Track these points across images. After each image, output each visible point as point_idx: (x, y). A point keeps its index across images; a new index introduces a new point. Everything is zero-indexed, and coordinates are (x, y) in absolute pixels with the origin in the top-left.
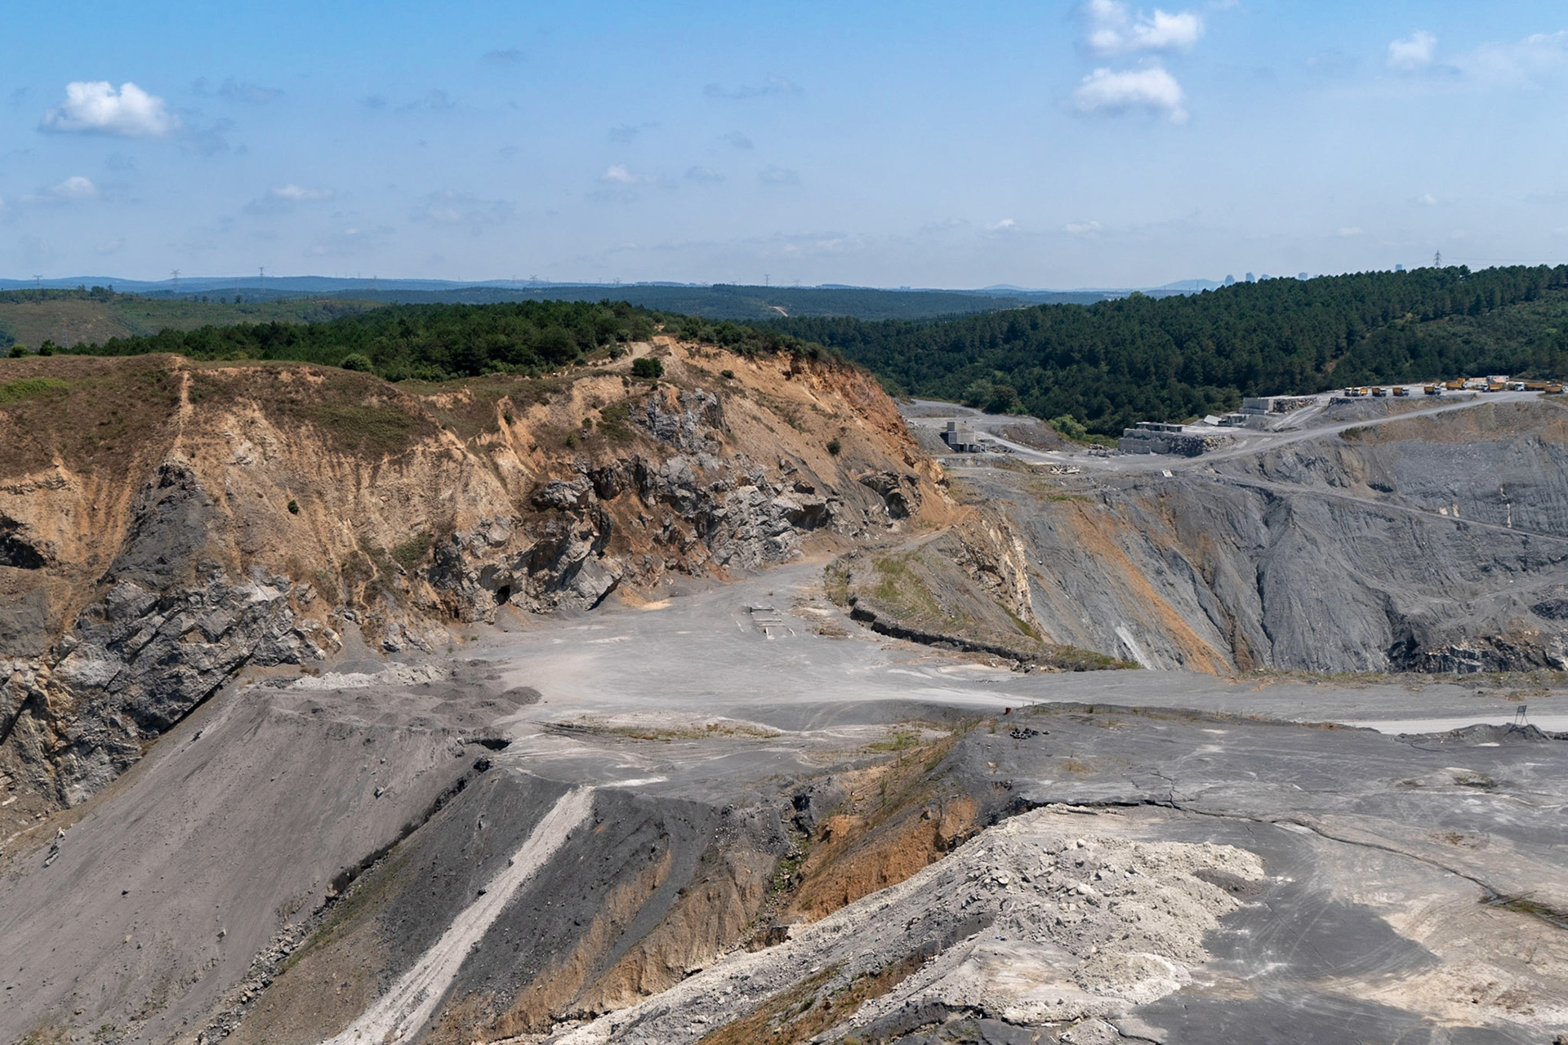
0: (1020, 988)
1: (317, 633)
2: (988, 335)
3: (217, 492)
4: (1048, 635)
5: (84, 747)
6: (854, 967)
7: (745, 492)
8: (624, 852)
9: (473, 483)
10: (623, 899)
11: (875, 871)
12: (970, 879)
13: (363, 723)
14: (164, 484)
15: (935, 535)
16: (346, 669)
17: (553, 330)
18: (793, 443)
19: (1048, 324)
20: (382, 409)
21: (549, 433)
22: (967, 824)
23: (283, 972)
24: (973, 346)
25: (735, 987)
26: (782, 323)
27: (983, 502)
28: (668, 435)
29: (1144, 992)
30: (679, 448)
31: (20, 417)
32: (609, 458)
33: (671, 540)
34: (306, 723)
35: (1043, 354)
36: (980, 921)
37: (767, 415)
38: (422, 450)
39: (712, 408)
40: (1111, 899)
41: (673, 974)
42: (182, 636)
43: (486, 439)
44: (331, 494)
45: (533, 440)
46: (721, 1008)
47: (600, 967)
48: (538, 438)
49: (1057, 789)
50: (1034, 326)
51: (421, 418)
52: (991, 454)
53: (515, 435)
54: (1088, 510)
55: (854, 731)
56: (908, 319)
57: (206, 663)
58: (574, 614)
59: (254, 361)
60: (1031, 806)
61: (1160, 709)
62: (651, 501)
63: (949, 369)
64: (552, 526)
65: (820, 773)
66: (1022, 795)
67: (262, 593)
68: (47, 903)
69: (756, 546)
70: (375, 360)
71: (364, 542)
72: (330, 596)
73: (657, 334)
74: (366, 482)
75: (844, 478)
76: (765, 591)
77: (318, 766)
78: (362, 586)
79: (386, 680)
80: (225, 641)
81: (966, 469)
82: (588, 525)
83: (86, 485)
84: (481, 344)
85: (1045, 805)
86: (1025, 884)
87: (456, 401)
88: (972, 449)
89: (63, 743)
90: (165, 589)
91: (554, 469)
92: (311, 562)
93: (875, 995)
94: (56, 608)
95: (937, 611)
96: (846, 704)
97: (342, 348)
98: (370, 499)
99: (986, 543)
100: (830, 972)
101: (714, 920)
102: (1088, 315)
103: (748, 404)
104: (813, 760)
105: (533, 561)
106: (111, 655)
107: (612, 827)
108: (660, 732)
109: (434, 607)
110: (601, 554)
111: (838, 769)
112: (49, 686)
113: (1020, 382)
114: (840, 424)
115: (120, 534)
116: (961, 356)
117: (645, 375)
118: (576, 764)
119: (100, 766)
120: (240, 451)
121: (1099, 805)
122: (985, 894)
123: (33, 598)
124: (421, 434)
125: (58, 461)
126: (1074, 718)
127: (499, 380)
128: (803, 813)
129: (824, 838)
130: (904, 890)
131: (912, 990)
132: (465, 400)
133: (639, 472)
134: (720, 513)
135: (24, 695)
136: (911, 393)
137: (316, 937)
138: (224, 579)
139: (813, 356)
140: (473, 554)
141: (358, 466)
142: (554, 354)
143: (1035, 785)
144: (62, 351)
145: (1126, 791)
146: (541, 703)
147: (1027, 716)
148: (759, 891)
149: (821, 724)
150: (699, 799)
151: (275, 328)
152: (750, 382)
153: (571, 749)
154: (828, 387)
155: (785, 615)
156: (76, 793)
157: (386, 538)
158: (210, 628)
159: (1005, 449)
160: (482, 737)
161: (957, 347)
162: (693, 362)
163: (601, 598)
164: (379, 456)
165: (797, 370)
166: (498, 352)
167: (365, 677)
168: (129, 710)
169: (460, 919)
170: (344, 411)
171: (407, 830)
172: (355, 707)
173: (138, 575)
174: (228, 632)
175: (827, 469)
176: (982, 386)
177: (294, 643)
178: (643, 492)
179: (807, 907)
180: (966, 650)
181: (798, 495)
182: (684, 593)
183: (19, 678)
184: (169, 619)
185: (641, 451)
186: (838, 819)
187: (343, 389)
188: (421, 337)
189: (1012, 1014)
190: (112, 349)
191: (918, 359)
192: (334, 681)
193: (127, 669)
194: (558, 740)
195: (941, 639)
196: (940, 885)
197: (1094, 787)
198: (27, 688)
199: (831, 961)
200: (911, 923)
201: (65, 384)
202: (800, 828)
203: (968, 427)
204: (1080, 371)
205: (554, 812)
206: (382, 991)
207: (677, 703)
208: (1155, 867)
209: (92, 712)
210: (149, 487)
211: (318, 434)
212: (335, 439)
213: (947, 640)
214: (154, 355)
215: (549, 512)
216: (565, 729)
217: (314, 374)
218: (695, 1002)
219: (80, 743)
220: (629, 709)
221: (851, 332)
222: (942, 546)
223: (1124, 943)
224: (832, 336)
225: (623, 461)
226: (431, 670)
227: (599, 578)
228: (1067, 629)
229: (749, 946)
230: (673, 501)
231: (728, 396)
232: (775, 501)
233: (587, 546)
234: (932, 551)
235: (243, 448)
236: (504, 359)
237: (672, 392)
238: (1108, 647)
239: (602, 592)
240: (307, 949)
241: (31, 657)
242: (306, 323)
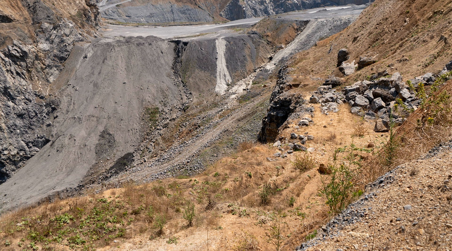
5: (50, 67)
42: (62, 36)
67: (70, 25)
80: (70, 37)
89: (45, 66)
90: (54, 24)
106: (48, 42)
112: (38, 51)
119: (55, 71)
135: (35, 54)
138: (64, 21)
156: (51, 79)
158: (66, 33)
168: (56, 56)
174: (69, 34)
183: (32, 50)
184: (57, 31)
193: (52, 46)
198: (35, 52)
209: (49, 57)
219: (48, 66)
241: (31, 44)
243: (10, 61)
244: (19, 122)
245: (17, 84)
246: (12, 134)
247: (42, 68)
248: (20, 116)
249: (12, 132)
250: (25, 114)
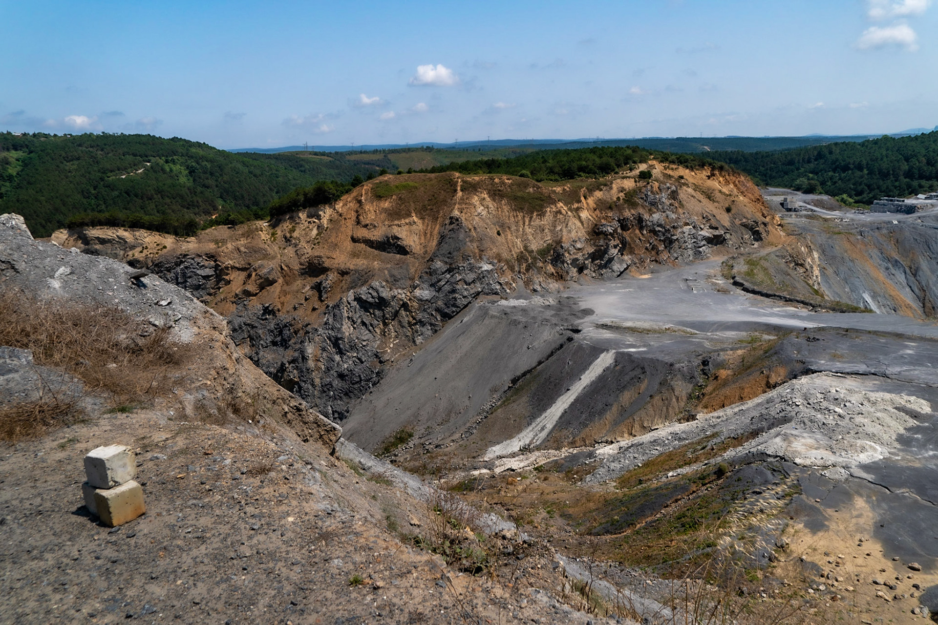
0: (803, 450)
1: (507, 283)
2: (807, 157)
3: (470, 227)
4: (828, 296)
5: (422, 323)
6: (726, 434)
7: (686, 229)
8: (627, 378)
9: (570, 224)
10: (626, 397)
11: (737, 394)
12: (782, 401)
13: (524, 320)
14: (451, 223)
15: (775, 249)
16: (518, 298)
17: (605, 159)
18: (709, 207)
19: (838, 151)
20: (534, 193)
21: (602, 203)
22: (782, 378)
23: (492, 413)
24: (799, 162)
25: (672, 437)
26: (707, 154)
27: (799, 235)
28: (653, 204)
29: (864, 458)
30: (658, 209)
31: (400, 198)
32: (628, 214)
33: (653, 249)
34: (502, 318)
35: (834, 166)
36: (786, 420)
37: (698, 195)
38: (549, 210)
39: (673, 192)
40: (851, 416)
41: (646, 429)
42: (457, 283)
43: (576, 205)
44: (513, 228)
45: (595, 206)
46: (666, 445)
47: (616, 423)
48: (597, 205)
49: (827, 365)
50: (831, 153)
51: (549, 196)
52: (805, 212)
53: (587, 204)
54: (852, 239)
55: (731, 334)
56: (767, 151)
57: (465, 293)
58: (610, 279)
59: (485, 174)
60: (814, 372)
61: (883, 332)
62: (645, 232)
63: (786, 173)
64: (602, 242)
65: (715, 351)
66: (810, 367)
67: (486, 267)
68: (409, 380)
69: (690, 252)
70: (532, 173)
71: (526, 247)
72: (512, 269)
73: (650, 160)
74: (527, 223)
75: (732, 223)
76: (693, 272)
77: (506, 335)
78: (524, 265)
79: (533, 303)
80: (472, 285)
81: (792, 219)
82: (617, 242)
83: (423, 223)
84: (575, 165)
85: (821, 372)
86: (808, 406)
87: (564, 190)
88: (795, 210)
89: (414, 321)
90: (451, 264)
91: (603, 218)
92: (505, 255)
93: (735, 446)
94: (412, 270)
95: (773, 283)
96: (728, 322)
97: (519, 168)
98: (528, 230)
99: (799, 253)
100: (714, 435)
101: (665, 409)
102: (859, 147)
103: (690, 190)
104: (712, 345)
105: (593, 257)
106: (432, 289)
107: (623, 367)
108: (644, 330)
109: (553, 274)
110: (622, 254)
111: (723, 350)
112: (410, 299)
113: (821, 179)
114: (732, 199)
115: (435, 243)
116: (793, 167)
117: (644, 178)
118: (608, 341)
119: (427, 330)
120: (479, 210)
121: (848, 373)
122: (789, 408)
123: (405, 267)
124: (549, 204)
125: (413, 214)
126: (838, 334)
127: (582, 181)
128: (706, 368)
129: (715, 379)
130: (750, 404)
131: (751, 446)
132: (568, 189)
133: (640, 220)
134: (675, 237)
135: (401, 303)
136: (767, 185)
137: (504, 401)
138: (472, 261)
139: (721, 169)
140: (569, 253)
141: (524, 216)
142: (606, 169)
143: (816, 363)
144: (415, 172)
145: (862, 368)
146: (595, 315)
147: (814, 332)
148: (685, 399)
149: (716, 330)
150: (660, 359)
151: (493, 160)
152: (691, 180)
153: (607, 335)
154: (727, 182)
155: (702, 283)
156: (419, 340)
157: (534, 246)
158: (467, 280)
159: (812, 210)
160: (570, 327)
161: (791, 163)
162: (666, 172)
163: (621, 273)
164: (532, 213)
165: (713, 175)
166: (582, 169)
167: (525, 301)
168: (438, 310)
169: (559, 399)
170: (519, 194)
171: (540, 363)
172: (521, 313)
173: (441, 258)
174: (473, 282)
175: (725, 219)
176: (803, 181)
177: (498, 287)
178: (641, 228)
179: (706, 407)
180: (786, 301)
181: (710, 230)
182: (657, 272)
183: (400, 296)
184: (452, 276)
185: (641, 211)
186: (722, 371)
187: (519, 185)
188: (551, 163)
189: (798, 461)
190: (433, 171)
191: (771, 169)
192: (513, 302)
193: (437, 294)
194: (601, 330)
195: (775, 295)
196: (768, 403)
197: (846, 365)
198: (402, 300)
199: (715, 430)
200: (753, 418)
201: (416, 185)
202: (705, 374)
203: (794, 200)
204: (853, 173)
205: (599, 360)
206: (529, 424)
207: (652, 318)
208: (874, 403)
209: (425, 310)
210: (446, 224)
211: (509, 204)
212: (515, 205)
213: (778, 296)
214: (448, 173)
215: (601, 236)
216: (605, 326)
217: (508, 179)
218: (655, 441)
219: (420, 322)
220: (632, 320)
221: (740, 157)
222: (778, 254)
223: (855, 436)
224: (730, 159)
225: (633, 215)
226: (551, 300)
227: (621, 264)
228: (837, 294)
229: (679, 421)
230: (655, 232)
231: (681, 187)
232: (700, 233)
233: (617, 250)
234: (773, 256)
235: (480, 209)
236: (584, 172)
237: (656, 185)
238: (858, 302)
239: (622, 270)
240: (501, 405)
241: (404, 289)
242: (505, 159)
243: (358, 306)
244: (336, 383)
245: (354, 337)
246: (324, 395)
247: (409, 323)
248: (341, 376)
249: (325, 392)
250: (347, 375)
